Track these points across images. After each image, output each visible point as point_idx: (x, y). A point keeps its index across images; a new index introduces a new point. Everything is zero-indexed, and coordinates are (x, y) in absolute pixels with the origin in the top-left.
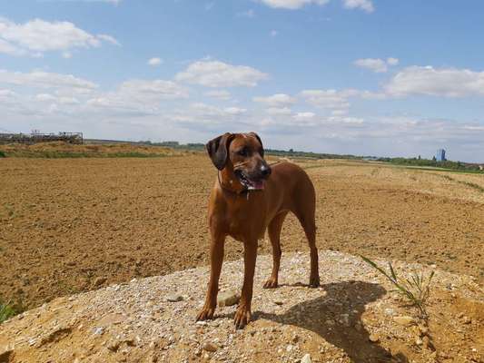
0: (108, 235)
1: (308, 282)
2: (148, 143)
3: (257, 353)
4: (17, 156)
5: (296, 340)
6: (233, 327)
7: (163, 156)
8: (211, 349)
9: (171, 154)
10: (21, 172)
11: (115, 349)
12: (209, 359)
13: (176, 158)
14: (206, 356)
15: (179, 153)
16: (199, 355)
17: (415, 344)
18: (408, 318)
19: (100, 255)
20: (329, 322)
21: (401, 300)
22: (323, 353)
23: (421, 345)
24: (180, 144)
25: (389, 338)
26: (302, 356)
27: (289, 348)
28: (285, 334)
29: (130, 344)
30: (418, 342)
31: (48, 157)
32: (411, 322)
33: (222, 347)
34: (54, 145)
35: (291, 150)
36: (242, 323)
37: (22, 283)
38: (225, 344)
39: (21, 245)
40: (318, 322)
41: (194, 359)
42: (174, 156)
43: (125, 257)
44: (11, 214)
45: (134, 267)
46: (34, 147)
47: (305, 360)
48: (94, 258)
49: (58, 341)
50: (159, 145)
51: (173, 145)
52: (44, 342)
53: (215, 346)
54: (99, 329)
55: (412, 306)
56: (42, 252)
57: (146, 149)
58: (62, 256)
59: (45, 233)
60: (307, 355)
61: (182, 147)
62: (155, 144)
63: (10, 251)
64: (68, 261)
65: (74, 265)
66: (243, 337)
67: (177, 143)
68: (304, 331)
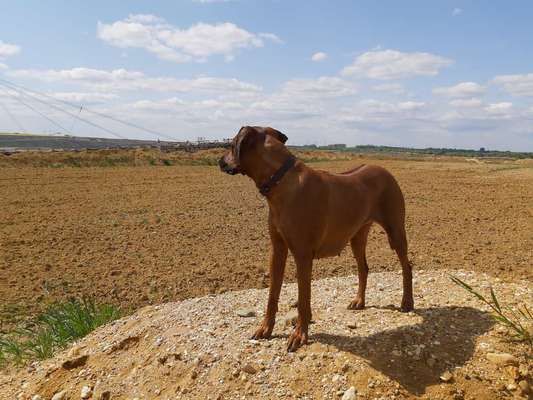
0: (244, 244)
1: (398, 305)
2: (314, 147)
3: (298, 380)
4: (181, 164)
5: (346, 369)
6: (284, 350)
7: (327, 160)
8: (251, 371)
9: (334, 158)
10: (180, 180)
11: (163, 361)
12: (246, 381)
13: (339, 163)
14: (244, 377)
15: (343, 157)
16: (237, 375)
17: (505, 388)
18: (507, 356)
19: (231, 264)
20: (395, 353)
21: (507, 334)
22: (373, 387)
23: (514, 390)
24: (348, 146)
25: (468, 378)
26: (347, 388)
27: (336, 378)
28: (337, 362)
29: (178, 357)
30: (510, 386)
31: (210, 164)
32: (508, 362)
33: (263, 370)
34: (215, 153)
35: (482, 149)
36: (295, 346)
37: (149, 290)
38: (268, 366)
39: (158, 253)
40: (381, 351)
41: (231, 379)
42: (338, 160)
43: (254, 267)
44: (158, 221)
45: (262, 279)
46: (197, 154)
47: (349, 393)
48: (225, 268)
49: (127, 349)
50: (325, 148)
51: (341, 148)
52: (115, 349)
53: (256, 368)
54: (159, 340)
55: (521, 342)
56: (177, 261)
57: (308, 153)
58: (195, 264)
59: (185, 240)
60: (352, 388)
61: (349, 150)
62: (320, 148)
63: (147, 258)
64: (197, 270)
65: (203, 273)
66: (292, 361)
67: (344, 146)
68: (358, 360)
